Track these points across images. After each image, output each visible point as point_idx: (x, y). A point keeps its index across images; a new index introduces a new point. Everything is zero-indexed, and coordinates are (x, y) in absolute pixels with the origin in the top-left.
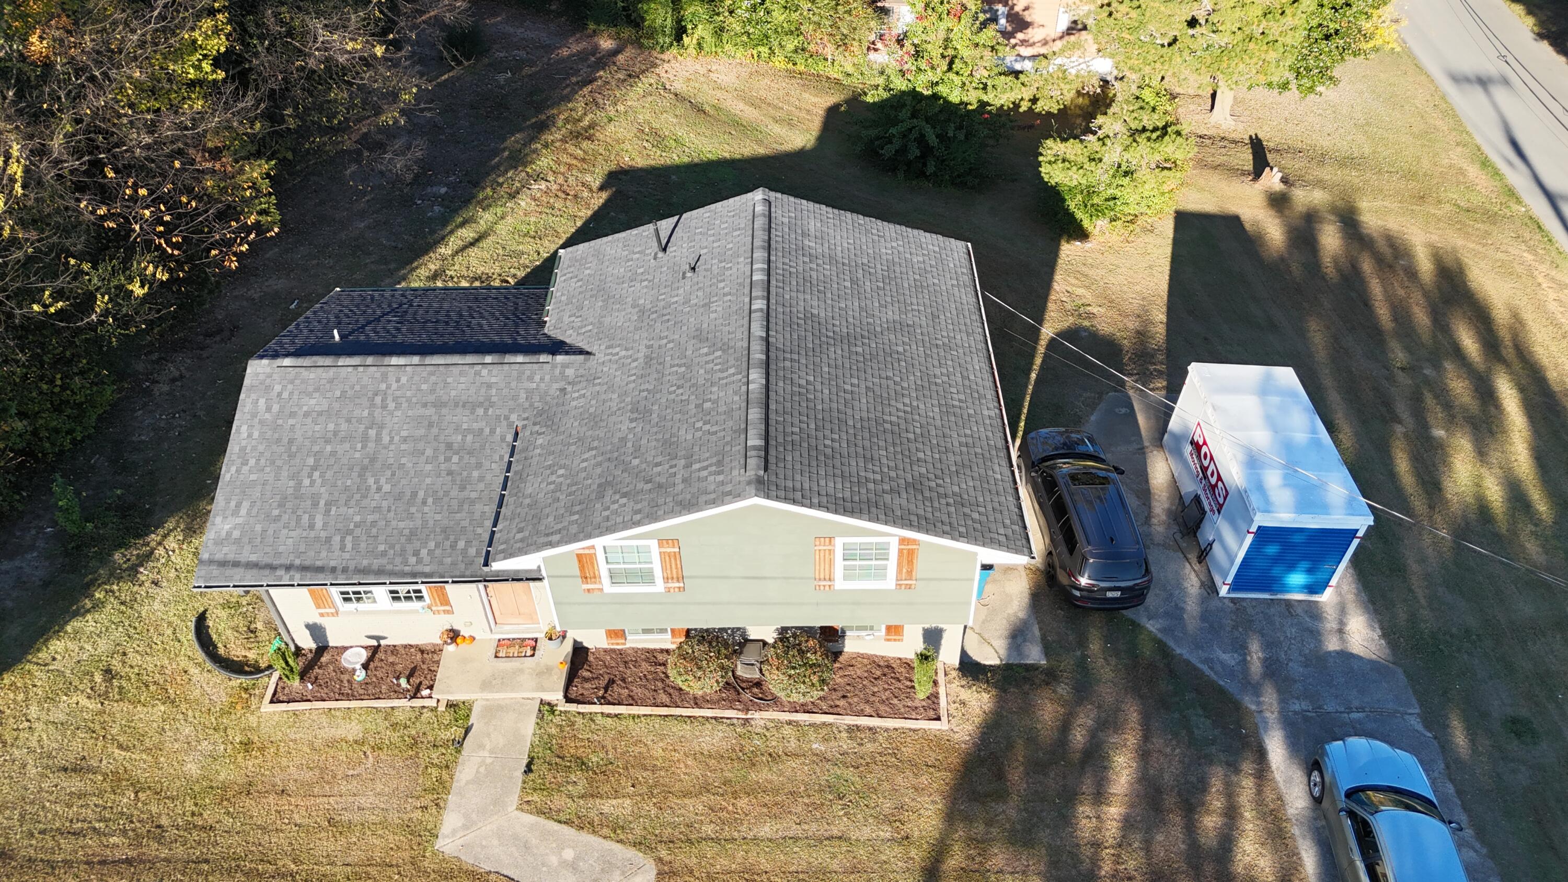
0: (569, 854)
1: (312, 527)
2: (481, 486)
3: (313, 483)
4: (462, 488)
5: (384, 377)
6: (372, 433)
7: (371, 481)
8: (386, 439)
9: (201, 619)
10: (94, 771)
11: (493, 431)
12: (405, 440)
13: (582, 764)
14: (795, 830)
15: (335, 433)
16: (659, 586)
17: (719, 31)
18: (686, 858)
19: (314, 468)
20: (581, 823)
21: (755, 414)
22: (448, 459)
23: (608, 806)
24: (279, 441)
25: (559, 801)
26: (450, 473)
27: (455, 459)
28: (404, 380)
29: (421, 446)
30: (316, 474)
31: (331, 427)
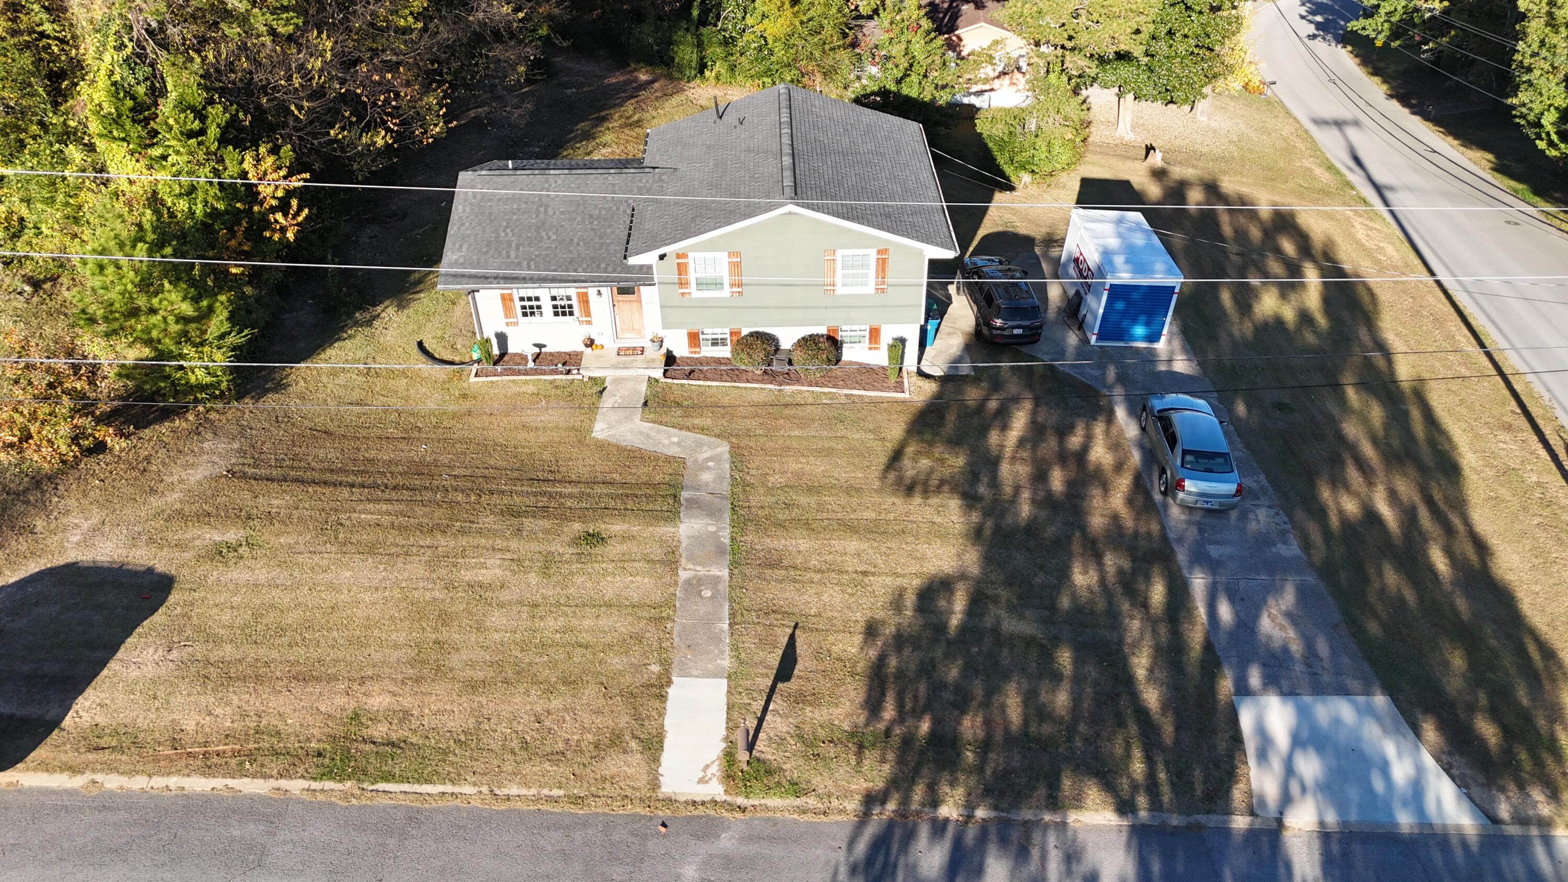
0: (674, 439)
1: (508, 257)
2: (613, 236)
3: (506, 235)
4: (601, 237)
5: (547, 181)
6: (542, 209)
7: (543, 234)
8: (551, 213)
9: (420, 345)
11: (618, 209)
12: (563, 213)
13: (678, 405)
15: (518, 210)
16: (726, 292)
17: (732, 68)
18: (747, 442)
19: (507, 227)
20: (681, 427)
22: (591, 223)
23: (697, 421)
24: (483, 213)
25: (666, 418)
26: (593, 230)
27: (596, 223)
28: (559, 182)
29: (574, 215)
30: (508, 231)
31: (515, 206)
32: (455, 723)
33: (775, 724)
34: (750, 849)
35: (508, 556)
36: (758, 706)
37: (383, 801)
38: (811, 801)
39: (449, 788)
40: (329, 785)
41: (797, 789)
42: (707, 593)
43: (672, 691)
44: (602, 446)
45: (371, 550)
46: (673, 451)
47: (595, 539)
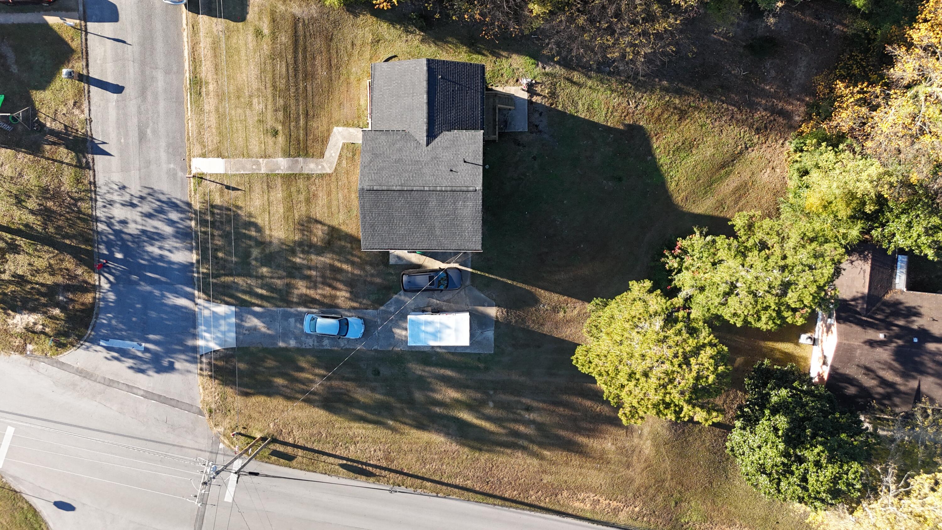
0: (333, 155)
1: (384, 87)
2: (393, 124)
4: (392, 120)
6: (406, 95)
7: (395, 98)
8: (405, 99)
9: (395, 56)
10: (353, 49)
11: (406, 125)
12: (405, 103)
13: (354, 155)
14: (340, 202)
15: (406, 86)
18: (333, 179)
19: (398, 83)
20: (340, 156)
21: (385, 188)
22: (399, 115)
23: (344, 162)
24: (405, 73)
25: (345, 151)
26: (396, 116)
27: (400, 117)
29: (403, 108)
30: (396, 84)
32: (206, 108)
33: (213, 186)
34: (179, 179)
35: (264, 110)
36: (217, 181)
37: (185, 95)
38: (193, 194)
39: (189, 109)
40: (188, 82)
41: (195, 191)
42: (254, 167)
43: (220, 159)
44: (329, 131)
45: (263, 71)
46: (327, 154)
47: (275, 133)
